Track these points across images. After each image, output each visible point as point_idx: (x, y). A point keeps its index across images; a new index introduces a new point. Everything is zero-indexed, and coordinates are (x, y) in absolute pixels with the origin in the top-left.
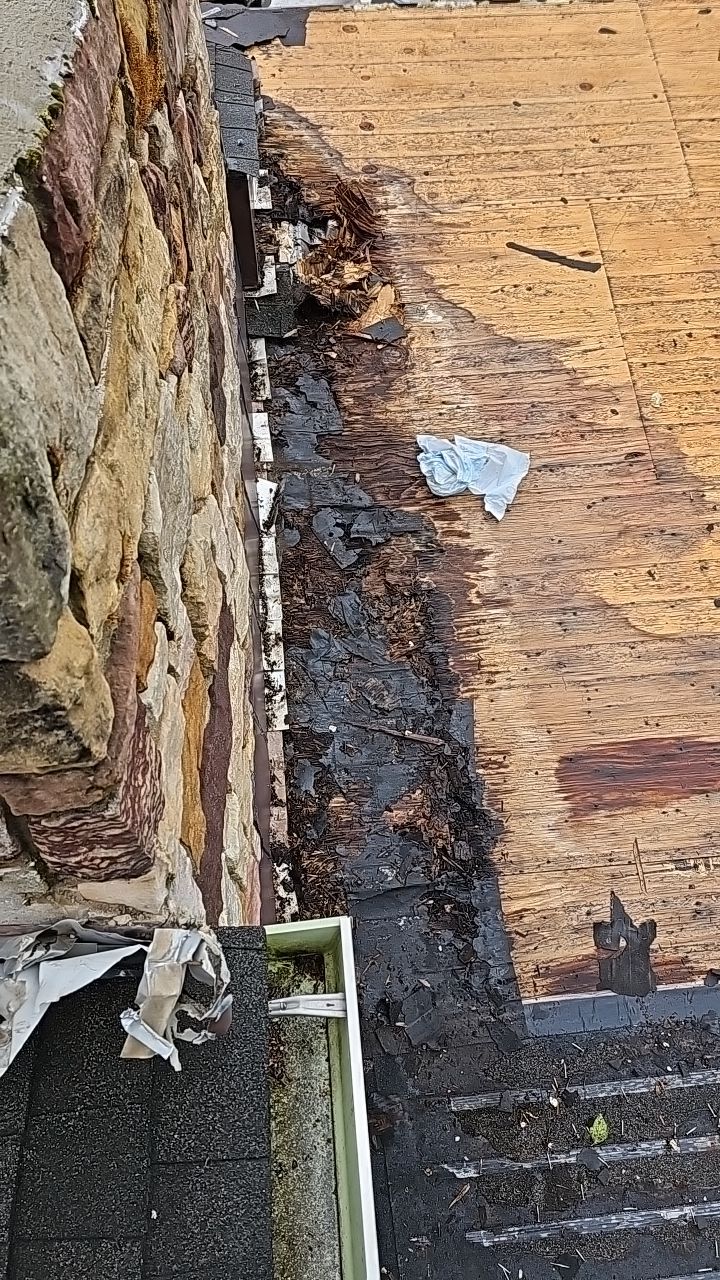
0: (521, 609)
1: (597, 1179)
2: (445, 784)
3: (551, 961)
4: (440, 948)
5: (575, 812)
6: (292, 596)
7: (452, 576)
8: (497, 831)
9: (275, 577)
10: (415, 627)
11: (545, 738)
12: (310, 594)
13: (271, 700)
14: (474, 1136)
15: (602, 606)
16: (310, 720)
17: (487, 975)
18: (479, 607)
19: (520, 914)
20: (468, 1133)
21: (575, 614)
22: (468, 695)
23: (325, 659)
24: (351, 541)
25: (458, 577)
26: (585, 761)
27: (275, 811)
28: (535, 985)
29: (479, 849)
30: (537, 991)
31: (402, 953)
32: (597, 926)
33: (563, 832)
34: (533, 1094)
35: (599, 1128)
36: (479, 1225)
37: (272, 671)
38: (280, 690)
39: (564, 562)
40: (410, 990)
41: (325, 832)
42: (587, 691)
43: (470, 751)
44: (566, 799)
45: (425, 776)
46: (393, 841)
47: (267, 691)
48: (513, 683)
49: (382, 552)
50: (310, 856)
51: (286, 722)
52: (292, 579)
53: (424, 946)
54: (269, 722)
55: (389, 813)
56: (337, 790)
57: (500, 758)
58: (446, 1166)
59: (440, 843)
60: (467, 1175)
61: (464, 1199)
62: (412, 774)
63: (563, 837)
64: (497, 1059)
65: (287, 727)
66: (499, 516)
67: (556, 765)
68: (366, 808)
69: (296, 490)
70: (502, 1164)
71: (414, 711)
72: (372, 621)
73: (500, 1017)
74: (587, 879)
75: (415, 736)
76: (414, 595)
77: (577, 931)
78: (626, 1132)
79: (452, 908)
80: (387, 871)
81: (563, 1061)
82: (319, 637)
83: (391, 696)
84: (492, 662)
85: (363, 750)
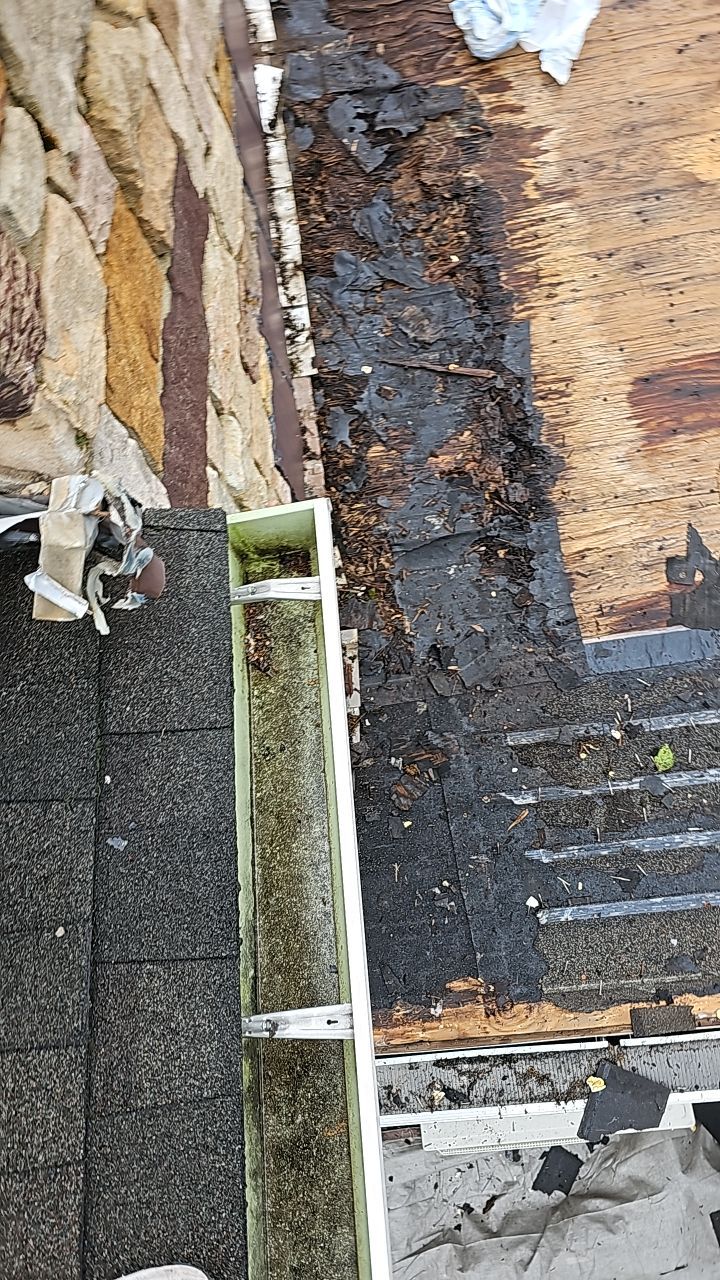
0: (588, 200)
1: (661, 803)
2: (497, 422)
3: (616, 599)
4: (494, 594)
5: (649, 439)
6: (307, 213)
7: (503, 166)
8: (556, 467)
9: (288, 191)
10: (460, 237)
11: (616, 357)
12: (330, 209)
13: (293, 343)
14: (531, 766)
15: (692, 185)
16: (340, 362)
17: (545, 617)
18: (537, 202)
19: (581, 555)
20: (525, 765)
21: (658, 198)
22: (523, 315)
23: (352, 288)
24: (377, 135)
25: (511, 167)
26: (665, 380)
27: (309, 465)
28: (597, 624)
29: (536, 489)
30: (599, 630)
31: (452, 601)
32: (670, 561)
33: (634, 463)
34: (595, 728)
35: (665, 757)
36: (538, 845)
37: (293, 307)
38: (302, 330)
39: (646, 132)
40: (462, 636)
41: (364, 485)
42: (670, 295)
43: (527, 382)
44: (639, 426)
45: (475, 413)
46: (439, 486)
47: (288, 332)
48: (578, 295)
49: (416, 144)
50: (351, 511)
51: (314, 365)
52: (308, 192)
53: (476, 593)
54: (293, 367)
55: (435, 459)
56: (375, 439)
57: (561, 386)
58: (503, 794)
59: (492, 486)
60: (525, 802)
61: (523, 822)
62: (459, 415)
63: (634, 469)
64: (555, 697)
65: (315, 371)
66: (562, 77)
67: (629, 388)
68: (409, 456)
69: (305, 75)
70: (561, 792)
71: (460, 342)
72: (407, 235)
73: (559, 657)
74: (661, 512)
75: (462, 370)
76: (457, 197)
77: (646, 567)
78: (694, 759)
79: (506, 553)
80: (434, 519)
81: (626, 696)
82: (343, 261)
83: (432, 325)
84: (553, 272)
85: (403, 391)
